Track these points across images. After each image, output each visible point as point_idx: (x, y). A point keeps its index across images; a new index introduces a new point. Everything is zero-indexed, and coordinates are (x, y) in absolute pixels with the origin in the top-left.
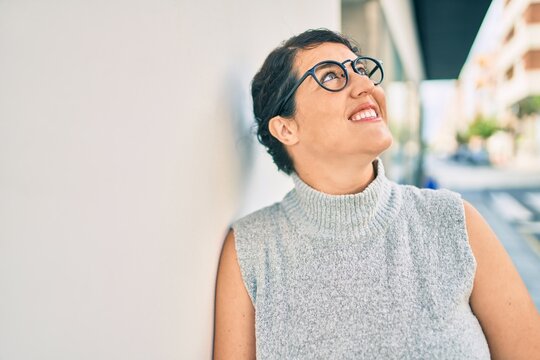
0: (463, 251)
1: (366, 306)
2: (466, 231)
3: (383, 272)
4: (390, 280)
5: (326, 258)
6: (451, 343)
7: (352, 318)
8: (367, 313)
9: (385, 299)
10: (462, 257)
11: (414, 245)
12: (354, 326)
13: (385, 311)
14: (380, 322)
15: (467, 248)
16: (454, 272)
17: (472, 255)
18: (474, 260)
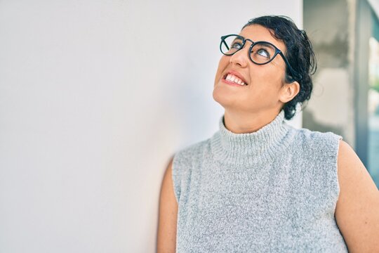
0: (330, 179)
1: (247, 213)
2: (336, 165)
3: (264, 190)
4: (269, 197)
5: (227, 178)
6: (304, 247)
7: (236, 222)
8: (247, 219)
9: (262, 209)
10: (329, 184)
11: (293, 172)
12: (237, 227)
13: (260, 218)
14: (255, 225)
15: (334, 178)
16: (320, 195)
17: (338, 183)
18: (338, 187)
